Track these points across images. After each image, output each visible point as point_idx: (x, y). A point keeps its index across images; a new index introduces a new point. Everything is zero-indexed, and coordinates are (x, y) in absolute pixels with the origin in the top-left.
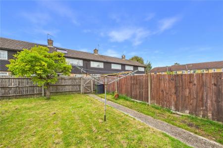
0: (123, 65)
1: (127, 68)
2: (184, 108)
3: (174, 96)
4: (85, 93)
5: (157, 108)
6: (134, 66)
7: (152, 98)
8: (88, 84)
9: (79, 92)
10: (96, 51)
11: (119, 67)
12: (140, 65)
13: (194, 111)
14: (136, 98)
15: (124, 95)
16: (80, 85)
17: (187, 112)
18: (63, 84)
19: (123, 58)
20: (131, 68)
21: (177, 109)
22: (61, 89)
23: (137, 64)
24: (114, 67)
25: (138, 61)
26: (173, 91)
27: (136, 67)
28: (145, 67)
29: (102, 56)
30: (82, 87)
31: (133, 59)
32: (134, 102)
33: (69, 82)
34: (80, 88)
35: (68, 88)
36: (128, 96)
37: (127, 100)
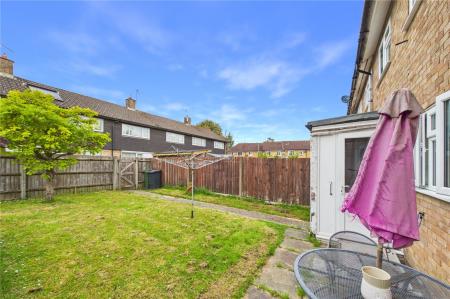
0: (188, 136)
1: (196, 142)
2: (277, 197)
3: (268, 184)
4: (123, 189)
5: (249, 201)
6: (208, 140)
7: (244, 189)
8: (128, 170)
9: (109, 187)
10: (130, 102)
11: (180, 140)
12: (217, 138)
13: (286, 199)
14: (221, 191)
15: (203, 188)
16: (112, 173)
17: (280, 200)
18: (75, 171)
19: (186, 122)
20: (202, 143)
21: (271, 199)
22: (68, 181)
23: (212, 135)
24: (171, 138)
25: (212, 129)
26: (267, 177)
27: (210, 141)
28: (225, 143)
29: (144, 114)
30: (115, 177)
31: (203, 124)
32: (219, 196)
33: (88, 167)
34: (111, 180)
35: (84, 180)
36: (208, 188)
37: (208, 194)
